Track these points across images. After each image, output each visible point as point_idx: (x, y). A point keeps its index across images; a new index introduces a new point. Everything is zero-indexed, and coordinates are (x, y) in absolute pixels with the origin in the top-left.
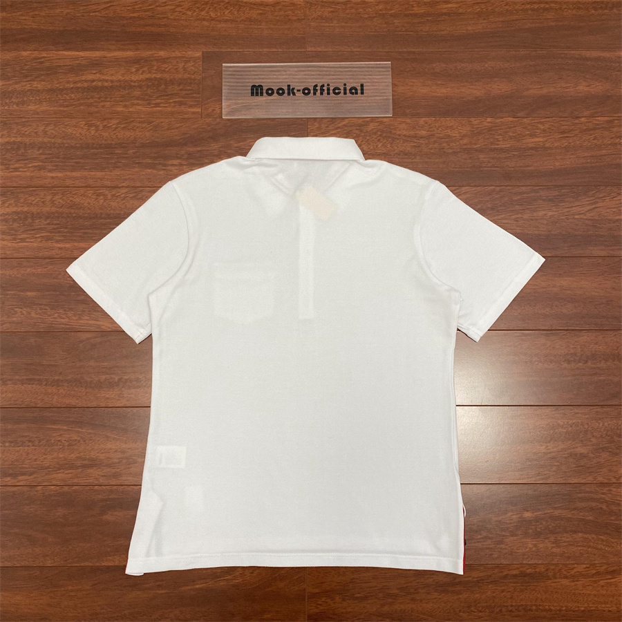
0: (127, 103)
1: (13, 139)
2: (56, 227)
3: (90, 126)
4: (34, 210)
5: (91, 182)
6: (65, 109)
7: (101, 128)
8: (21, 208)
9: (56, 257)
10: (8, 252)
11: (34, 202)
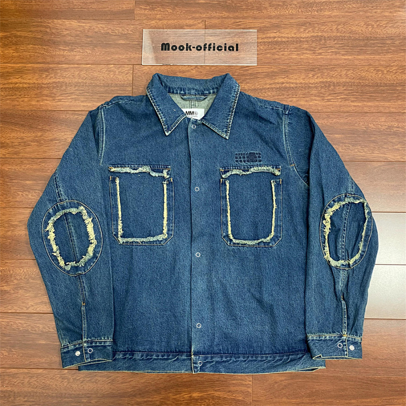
0: (392, 10)
1: (316, 34)
2: (350, 92)
3: (368, 25)
4: (334, 80)
5: (371, 62)
6: (350, 14)
7: (375, 26)
8: (325, 80)
9: (353, 111)
10: (320, 108)
11: (334, 76)
